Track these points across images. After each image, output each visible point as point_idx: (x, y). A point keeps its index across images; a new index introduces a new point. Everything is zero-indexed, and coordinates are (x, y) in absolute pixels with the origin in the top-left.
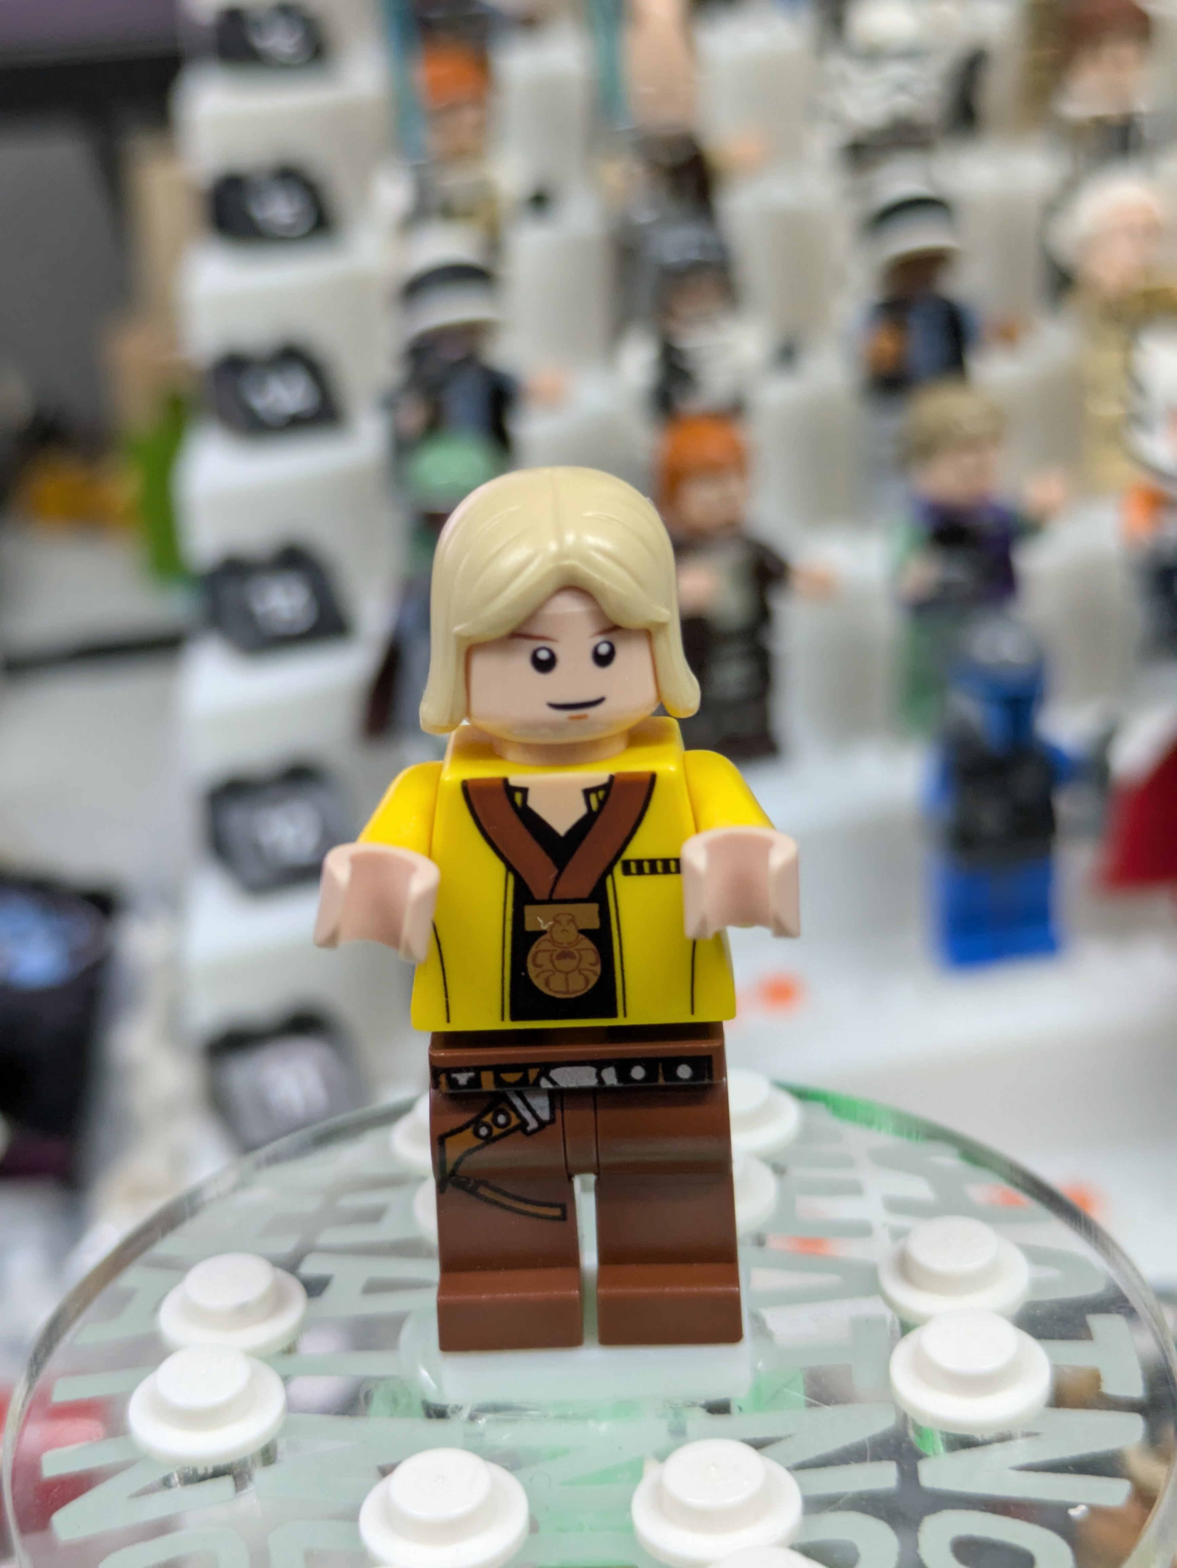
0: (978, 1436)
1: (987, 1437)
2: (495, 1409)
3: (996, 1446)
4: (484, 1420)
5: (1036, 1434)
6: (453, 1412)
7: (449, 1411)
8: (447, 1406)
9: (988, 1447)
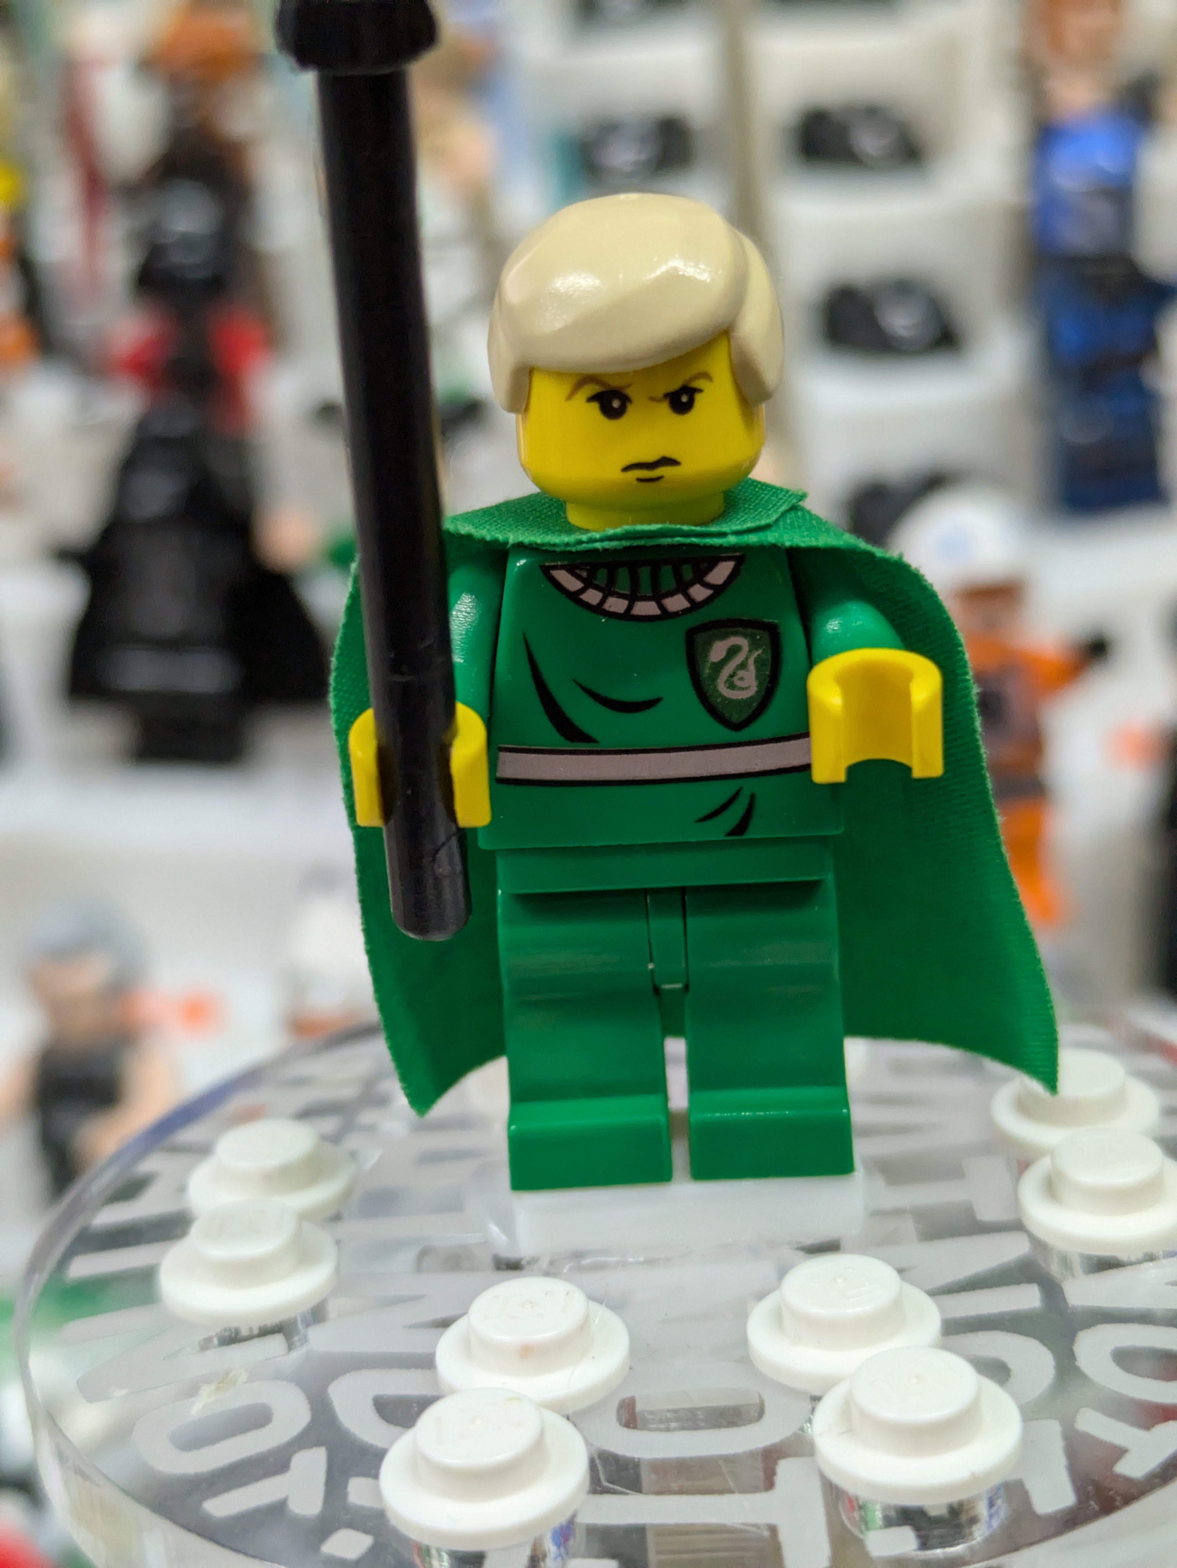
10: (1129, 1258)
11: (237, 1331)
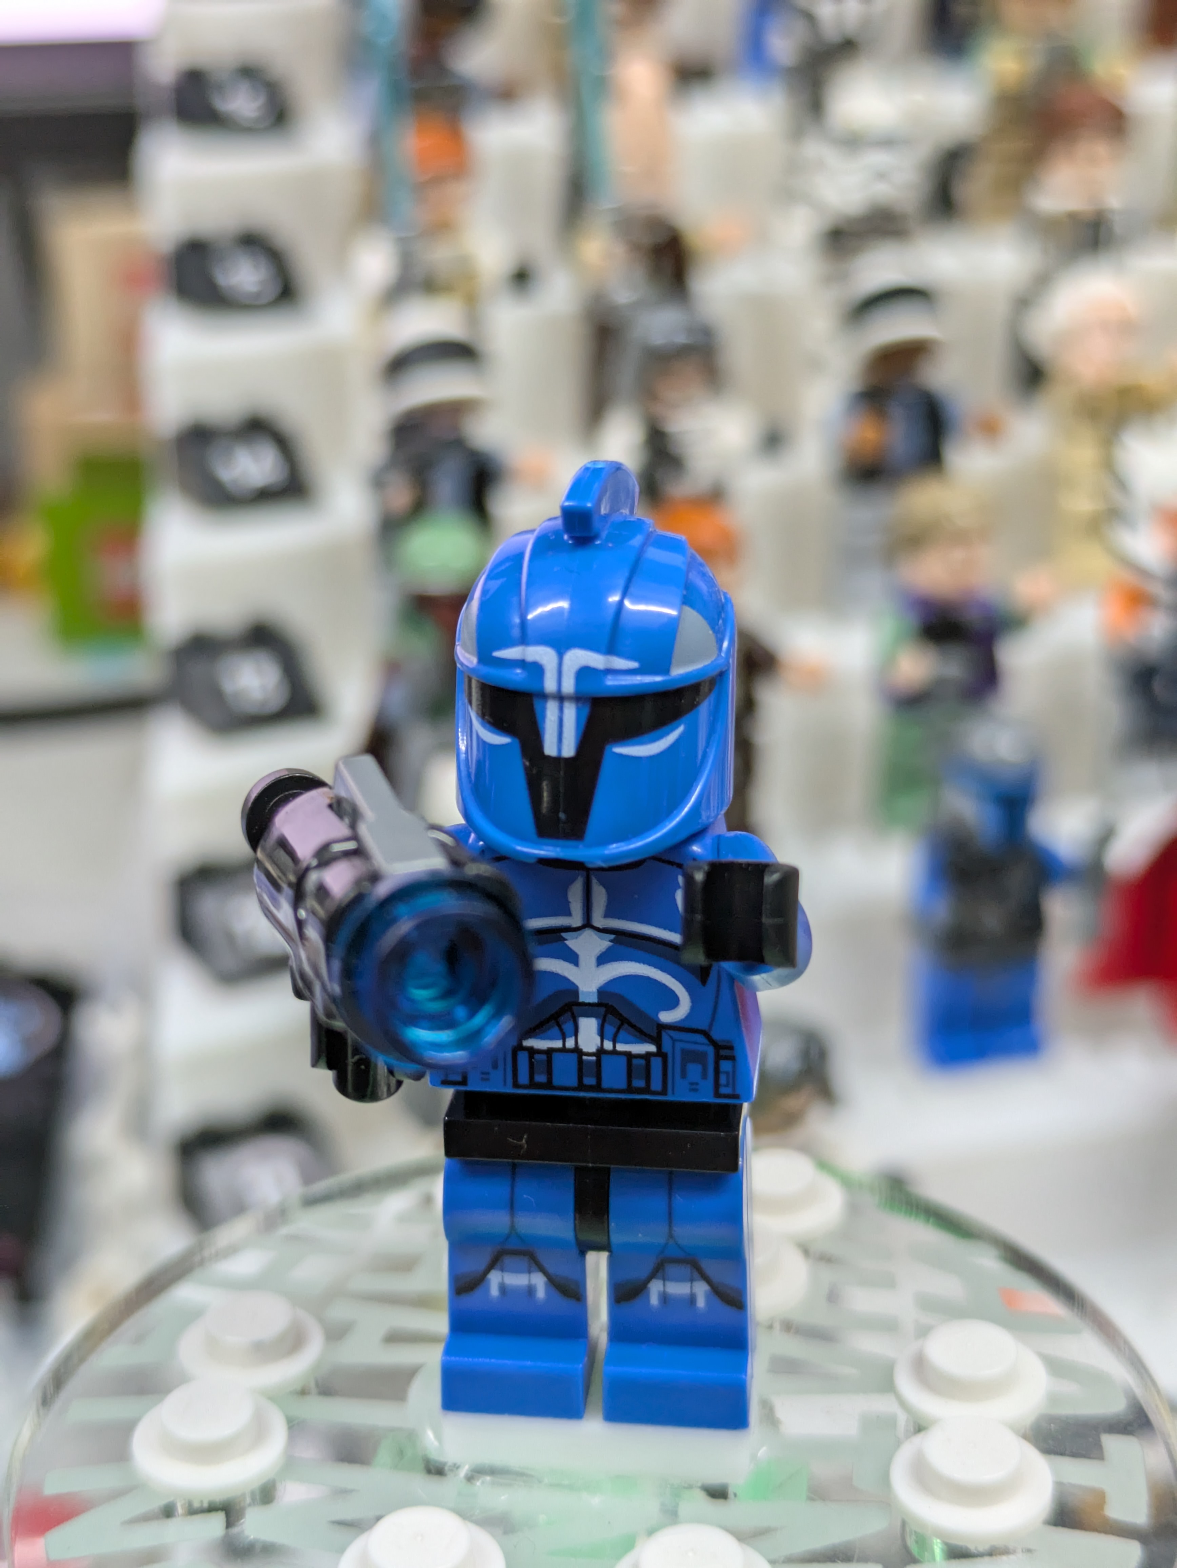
0: (971, 1548)
1: (980, 1549)
2: (492, 1471)
3: (986, 1559)
4: (480, 1481)
5: (1033, 1552)
6: (452, 1470)
7: (446, 1468)
8: (445, 1464)
9: (979, 1560)
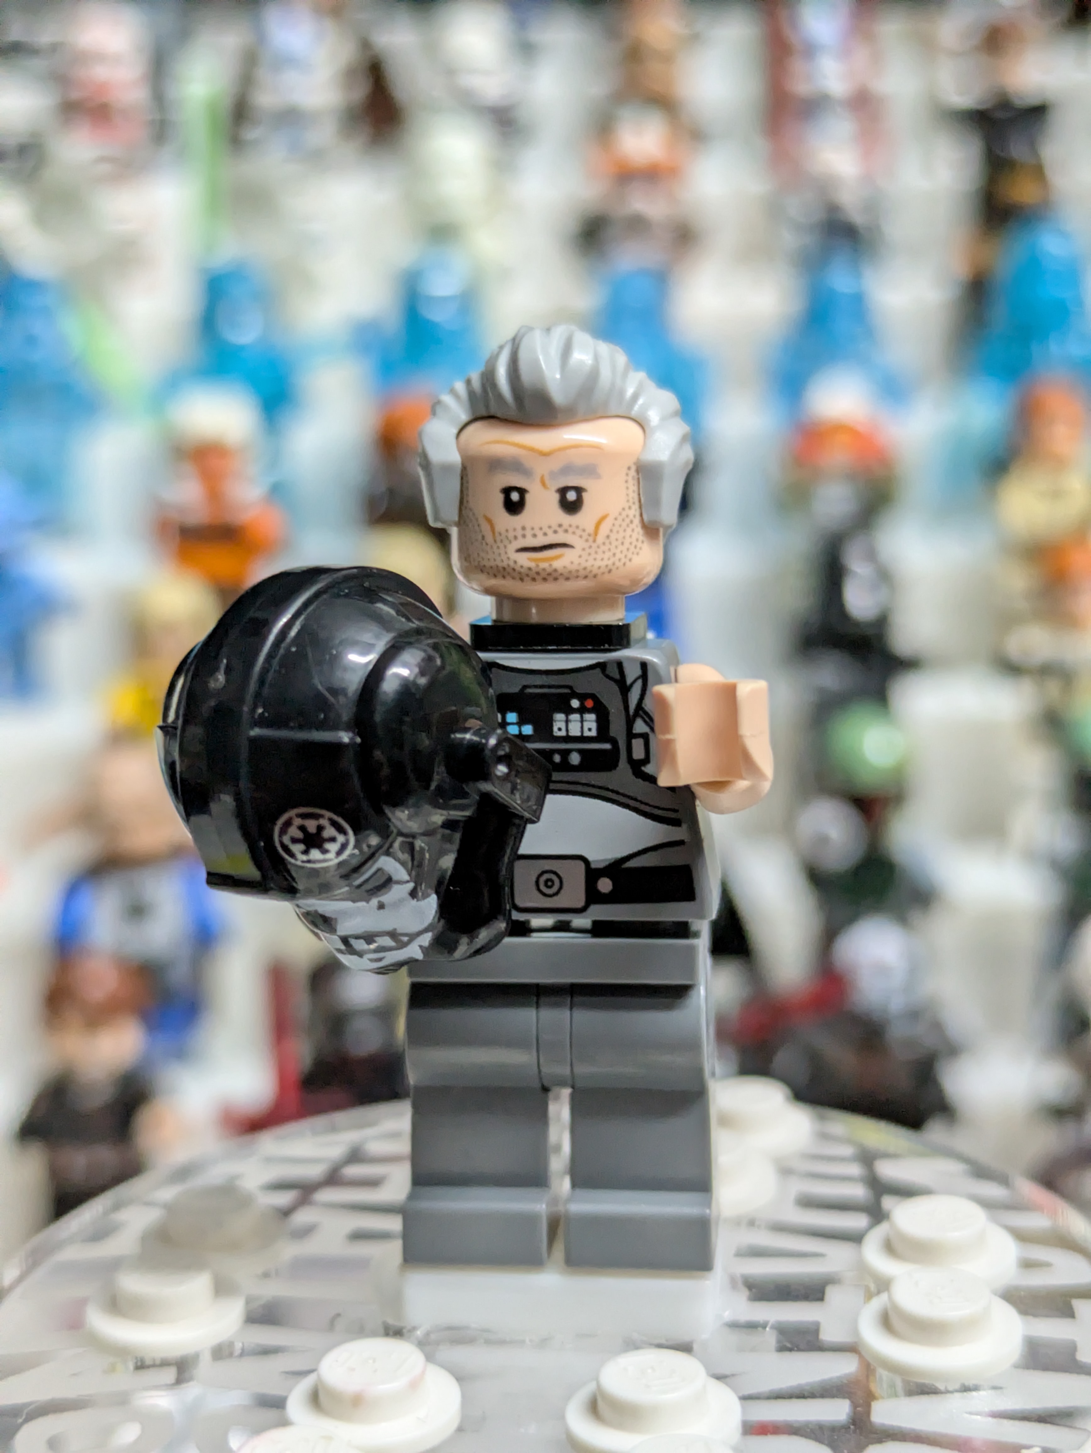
0: (941, 1386)
1: (950, 1389)
3: (957, 1395)
5: (1001, 1388)
8: (404, 1325)
9: (948, 1395)
10: (946, 1388)
11: (142, 1360)
